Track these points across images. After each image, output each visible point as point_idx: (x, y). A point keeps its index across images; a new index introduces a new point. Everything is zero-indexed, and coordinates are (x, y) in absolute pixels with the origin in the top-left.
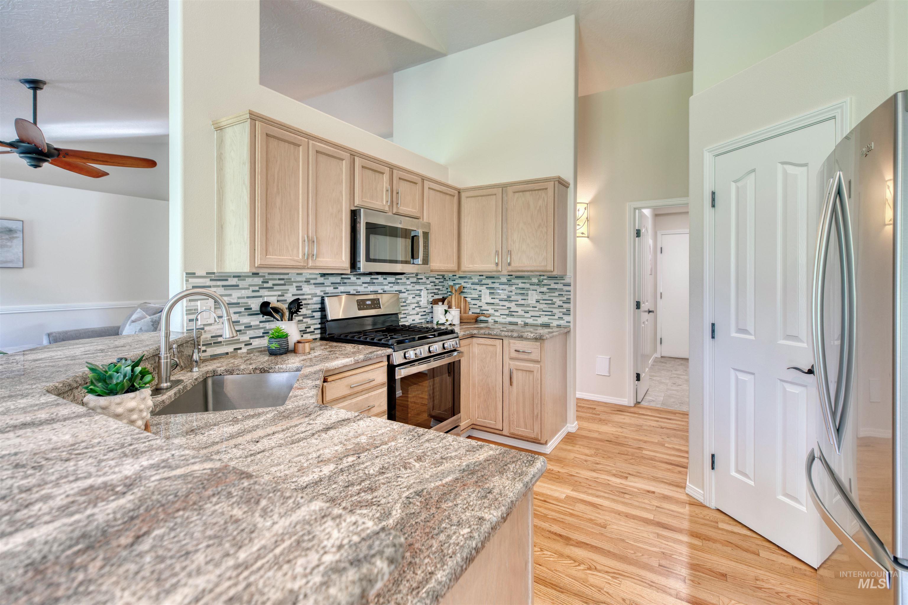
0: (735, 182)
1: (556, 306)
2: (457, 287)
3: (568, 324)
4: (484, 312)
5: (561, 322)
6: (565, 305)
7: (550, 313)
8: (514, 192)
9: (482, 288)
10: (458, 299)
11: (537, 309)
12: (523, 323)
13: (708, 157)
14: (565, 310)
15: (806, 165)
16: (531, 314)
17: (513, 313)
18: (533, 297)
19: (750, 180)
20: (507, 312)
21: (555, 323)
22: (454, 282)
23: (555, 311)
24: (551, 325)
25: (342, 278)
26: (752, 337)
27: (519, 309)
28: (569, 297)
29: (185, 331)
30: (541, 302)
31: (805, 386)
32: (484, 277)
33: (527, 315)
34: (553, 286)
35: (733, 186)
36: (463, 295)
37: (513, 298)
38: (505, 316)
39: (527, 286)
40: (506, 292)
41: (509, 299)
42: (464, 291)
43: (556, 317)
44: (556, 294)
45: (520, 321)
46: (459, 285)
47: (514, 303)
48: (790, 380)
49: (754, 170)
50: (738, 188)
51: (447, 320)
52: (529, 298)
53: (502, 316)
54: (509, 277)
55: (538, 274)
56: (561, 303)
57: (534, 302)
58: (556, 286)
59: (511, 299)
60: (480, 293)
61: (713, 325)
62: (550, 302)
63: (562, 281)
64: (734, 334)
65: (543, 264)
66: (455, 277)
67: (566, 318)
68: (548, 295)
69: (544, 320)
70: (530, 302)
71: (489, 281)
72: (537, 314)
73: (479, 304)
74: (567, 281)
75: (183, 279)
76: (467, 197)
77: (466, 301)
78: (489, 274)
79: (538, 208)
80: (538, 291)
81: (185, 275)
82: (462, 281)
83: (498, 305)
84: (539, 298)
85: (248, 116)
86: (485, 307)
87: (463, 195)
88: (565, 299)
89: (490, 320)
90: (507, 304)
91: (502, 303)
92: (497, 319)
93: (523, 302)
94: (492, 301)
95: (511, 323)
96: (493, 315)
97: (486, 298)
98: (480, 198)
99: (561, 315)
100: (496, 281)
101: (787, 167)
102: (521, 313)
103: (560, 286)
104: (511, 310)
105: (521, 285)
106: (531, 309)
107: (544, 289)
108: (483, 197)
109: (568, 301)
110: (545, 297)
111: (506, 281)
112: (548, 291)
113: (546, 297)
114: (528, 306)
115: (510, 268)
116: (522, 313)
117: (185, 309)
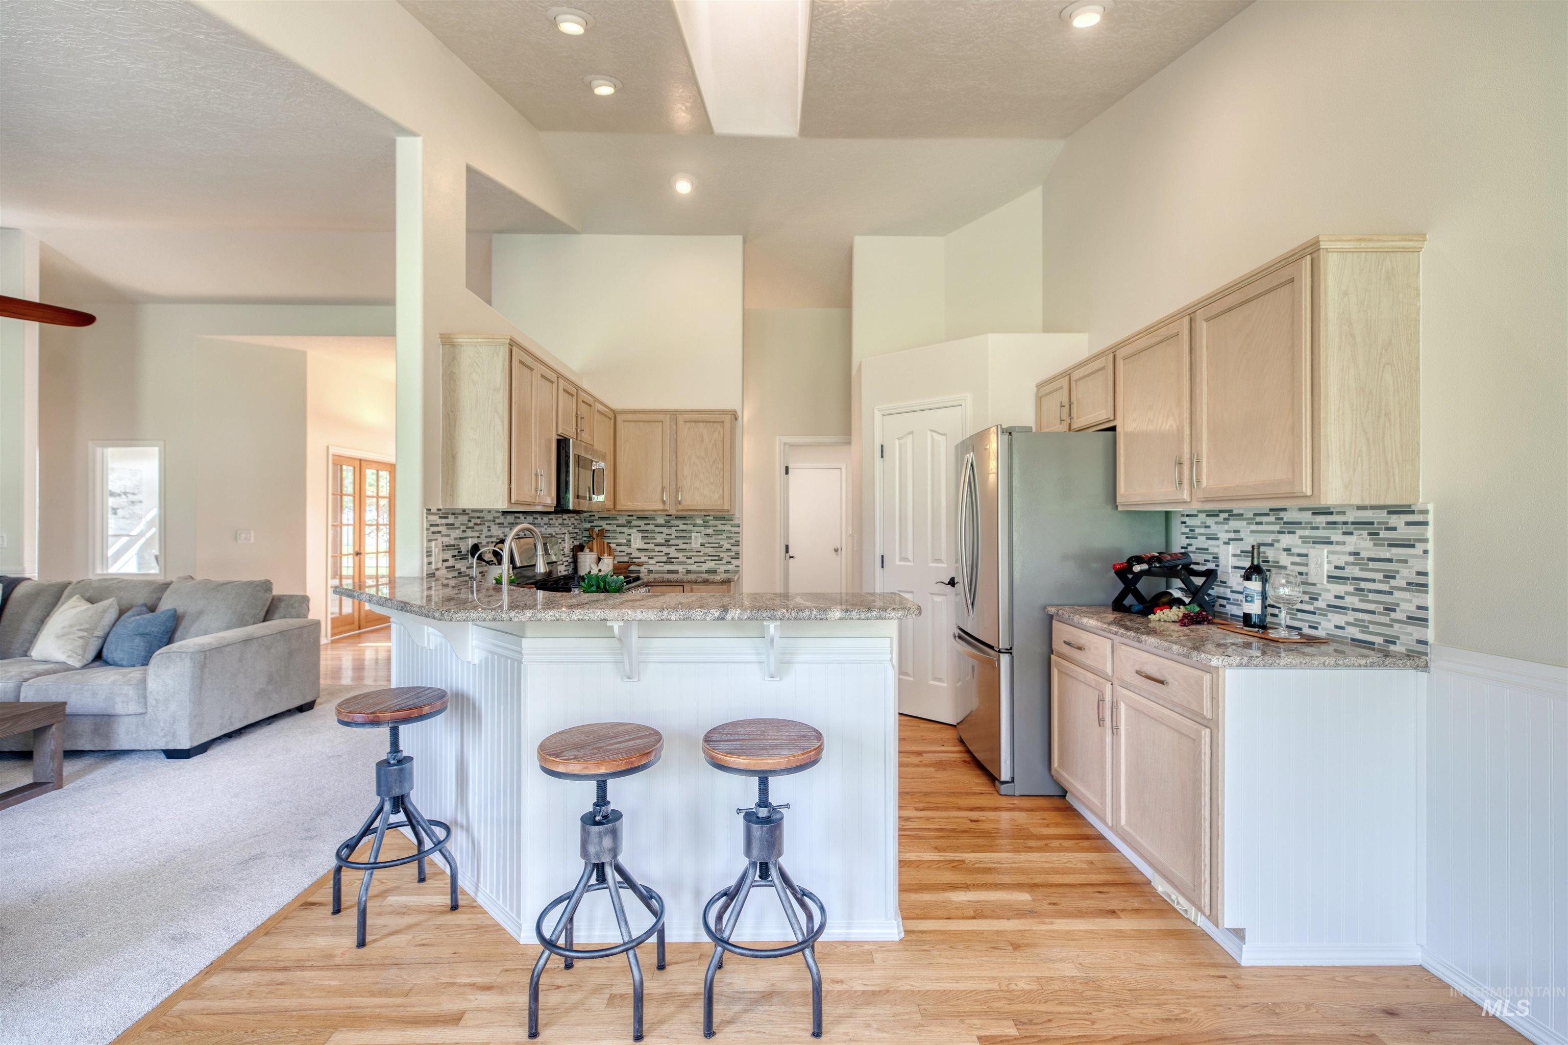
0: (899, 439)
1: (724, 549)
2: (597, 529)
3: (737, 569)
4: (635, 560)
5: (730, 567)
6: (734, 548)
7: (717, 558)
8: (686, 422)
9: (631, 531)
10: (600, 545)
11: (701, 554)
12: (685, 571)
13: (878, 416)
14: (733, 554)
15: (945, 435)
16: (694, 559)
17: (673, 560)
18: (696, 540)
19: (909, 440)
20: (664, 559)
21: (722, 568)
22: (593, 524)
23: (722, 555)
24: (718, 571)
25: (516, 517)
26: (911, 564)
27: (680, 555)
28: (737, 539)
29: (425, 575)
30: (706, 545)
31: (946, 595)
32: (635, 518)
33: (689, 561)
34: (720, 528)
35: (897, 441)
36: (606, 541)
37: (672, 542)
38: (662, 564)
39: (690, 527)
40: (664, 536)
41: (667, 543)
42: (606, 535)
43: (724, 562)
44: (724, 536)
45: (680, 568)
46: (600, 528)
47: (673, 548)
48: (936, 592)
49: (912, 432)
50: (900, 445)
51: (600, 571)
52: (693, 541)
53: (658, 564)
54: (667, 518)
55: (702, 513)
56: (729, 546)
57: (699, 546)
58: (723, 528)
59: (670, 543)
60: (629, 537)
61: (883, 556)
62: (717, 545)
63: (731, 522)
64: (898, 563)
65: (719, 503)
66: (592, 518)
67: (735, 562)
68: (714, 537)
69: (711, 565)
70: (693, 545)
71: (641, 523)
72: (702, 559)
73: (629, 551)
74: (736, 522)
75: (423, 516)
76: (624, 421)
77: (610, 547)
78: (642, 514)
79: (713, 442)
80: (703, 533)
81: (425, 511)
82: (603, 524)
83: (653, 551)
84: (705, 541)
85: (508, 341)
86: (636, 554)
87: (619, 418)
88: (733, 541)
89: (642, 569)
90: (665, 549)
91: (657, 549)
92: (651, 568)
93: (684, 546)
94: (646, 546)
95: (669, 572)
96: (647, 563)
97: (637, 542)
98: (641, 423)
99: (729, 559)
100: (650, 522)
101: (934, 434)
102: (682, 559)
103: (728, 528)
104: (670, 556)
105: (682, 527)
106: (695, 554)
107: (710, 531)
108: (646, 424)
109: (737, 544)
110: (710, 540)
111: (663, 522)
112: (714, 533)
113: (712, 540)
114: (691, 550)
115: (680, 507)
116: (684, 559)
117: (425, 551)
